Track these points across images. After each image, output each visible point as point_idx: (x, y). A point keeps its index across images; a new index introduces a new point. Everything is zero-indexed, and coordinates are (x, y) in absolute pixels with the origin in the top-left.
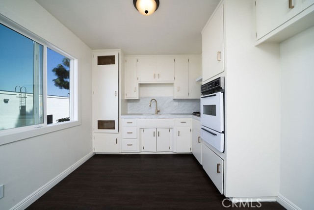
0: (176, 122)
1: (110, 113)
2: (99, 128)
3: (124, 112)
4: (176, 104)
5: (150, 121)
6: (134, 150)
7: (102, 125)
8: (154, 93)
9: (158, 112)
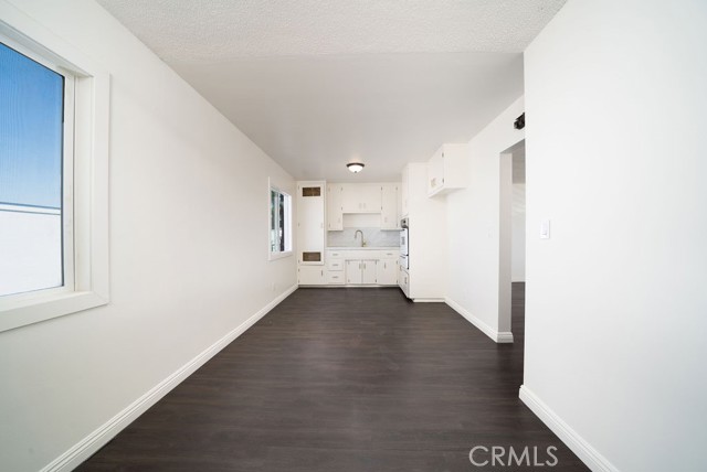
0: (381, 254)
1: (316, 243)
2: (304, 260)
3: (328, 244)
4: (384, 235)
5: (359, 254)
6: (340, 282)
7: (307, 257)
8: (359, 223)
9: (363, 244)
